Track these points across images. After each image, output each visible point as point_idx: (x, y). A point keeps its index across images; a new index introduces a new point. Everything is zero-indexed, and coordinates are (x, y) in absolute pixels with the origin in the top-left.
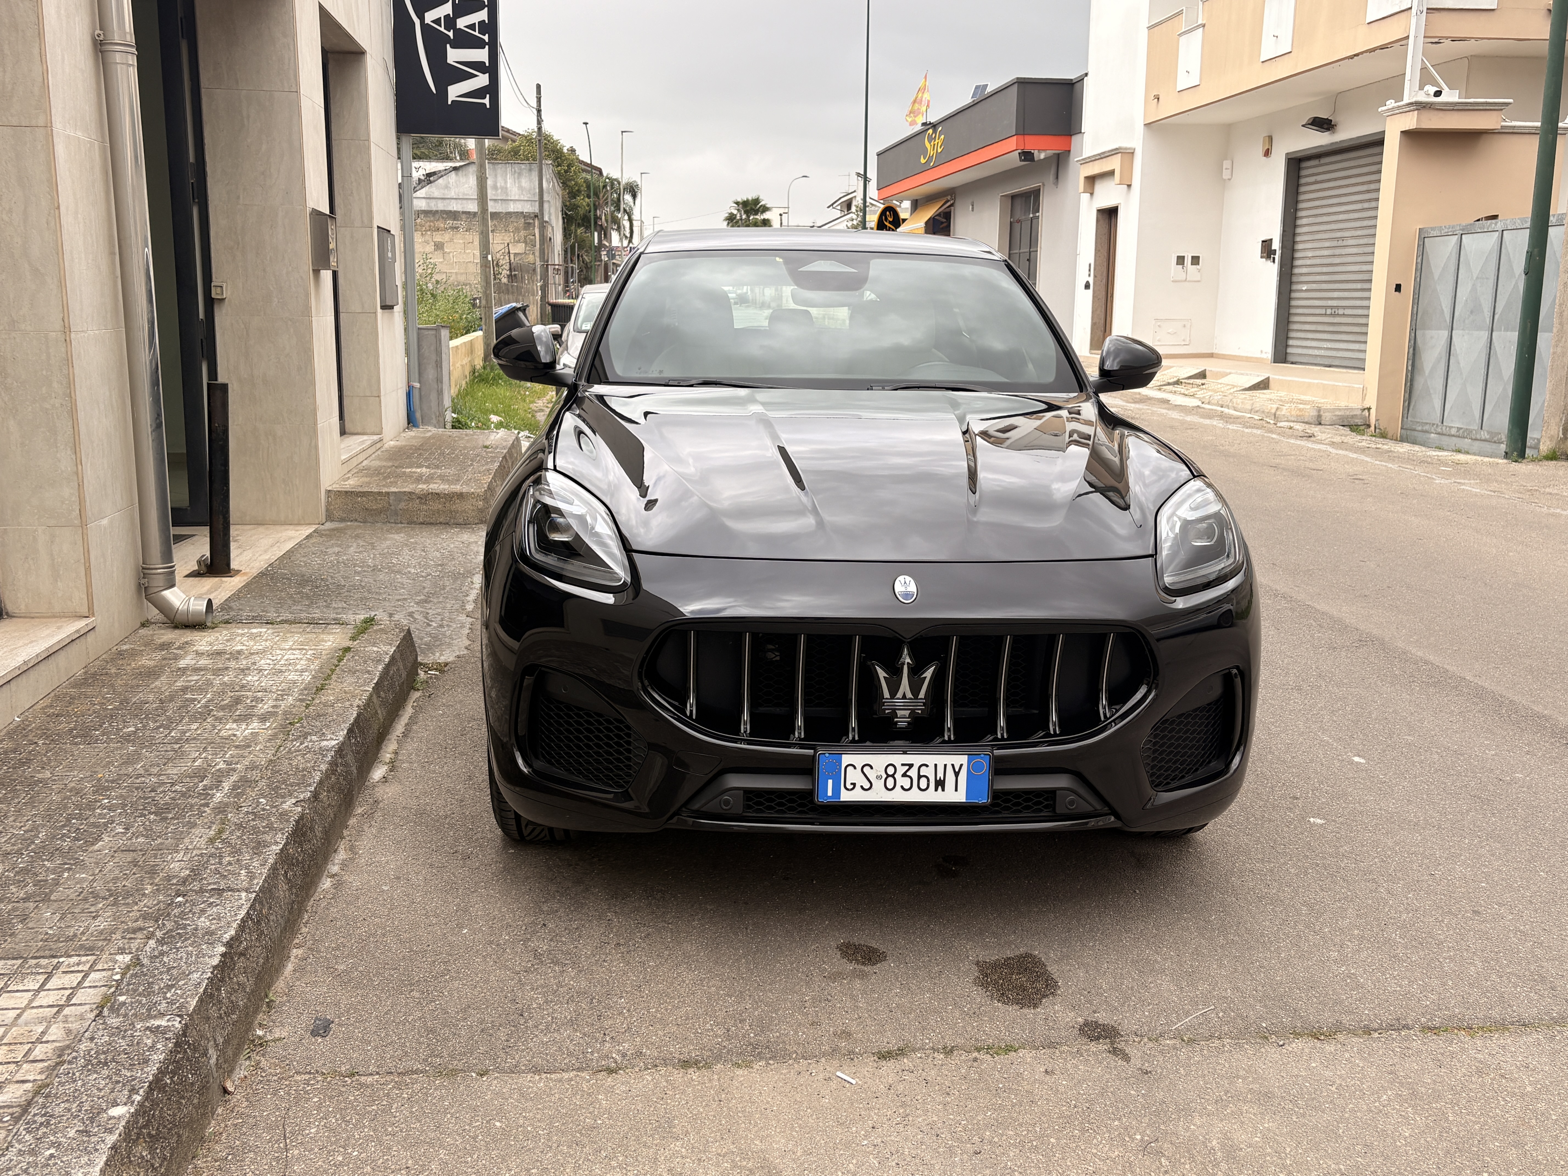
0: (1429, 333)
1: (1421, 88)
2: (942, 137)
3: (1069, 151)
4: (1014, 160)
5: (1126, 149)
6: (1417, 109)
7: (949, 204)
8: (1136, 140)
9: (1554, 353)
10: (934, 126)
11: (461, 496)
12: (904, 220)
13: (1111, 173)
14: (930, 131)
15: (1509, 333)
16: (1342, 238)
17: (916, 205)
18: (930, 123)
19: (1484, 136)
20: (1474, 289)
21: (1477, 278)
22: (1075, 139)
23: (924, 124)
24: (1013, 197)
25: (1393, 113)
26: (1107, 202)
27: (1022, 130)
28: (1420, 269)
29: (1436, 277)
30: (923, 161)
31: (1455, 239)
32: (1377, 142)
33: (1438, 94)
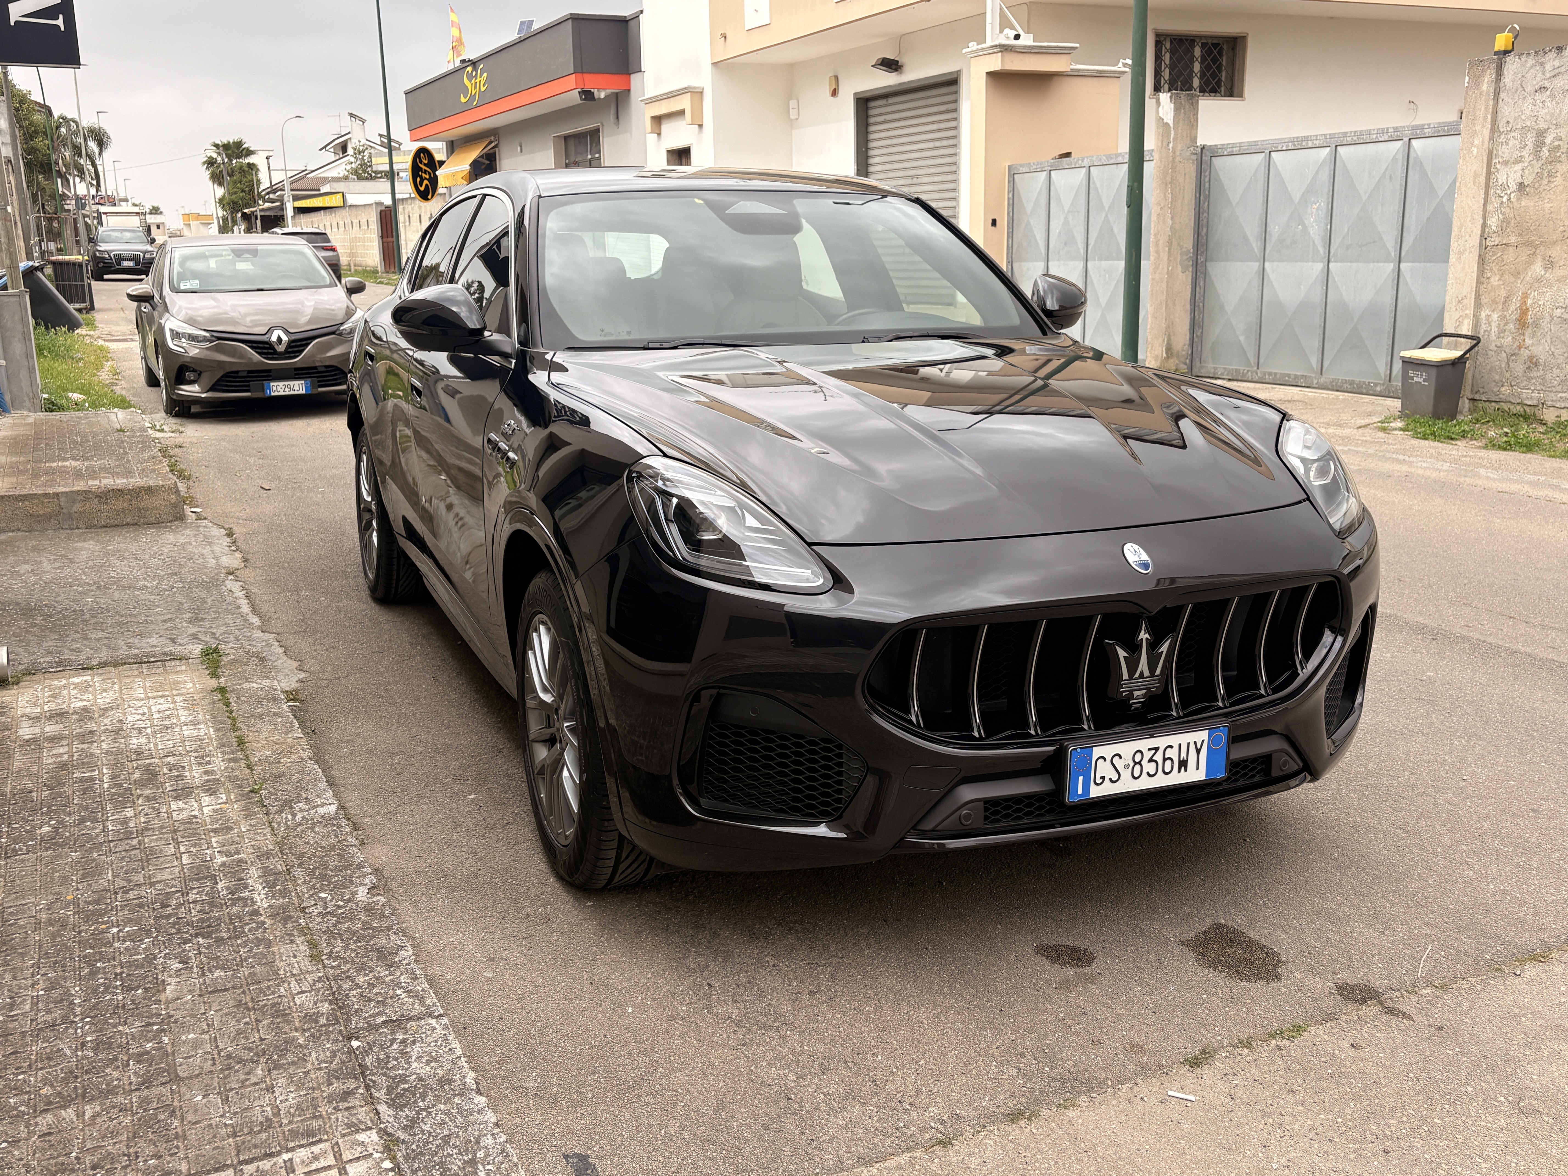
0: (1025, 265)
1: (1001, 31)
2: (485, 75)
3: (629, 90)
4: (574, 97)
5: (695, 88)
6: (1001, 52)
7: (493, 145)
8: (704, 79)
9: (1153, 279)
10: (474, 63)
11: (149, 490)
12: (441, 163)
13: (681, 113)
14: (469, 69)
15: (1103, 262)
16: (917, 176)
17: (453, 147)
18: (469, 61)
19: (1055, 78)
20: (1066, 222)
21: (1069, 212)
22: (634, 78)
23: (463, 61)
24: (566, 138)
25: (977, 54)
26: (679, 143)
27: (580, 69)
28: (1012, 205)
29: (1029, 211)
30: (463, 100)
31: (1044, 175)
32: (951, 82)
33: (1017, 37)
